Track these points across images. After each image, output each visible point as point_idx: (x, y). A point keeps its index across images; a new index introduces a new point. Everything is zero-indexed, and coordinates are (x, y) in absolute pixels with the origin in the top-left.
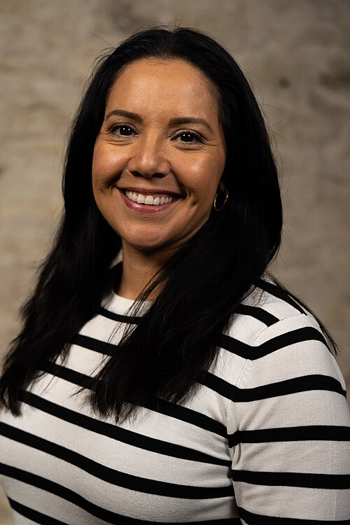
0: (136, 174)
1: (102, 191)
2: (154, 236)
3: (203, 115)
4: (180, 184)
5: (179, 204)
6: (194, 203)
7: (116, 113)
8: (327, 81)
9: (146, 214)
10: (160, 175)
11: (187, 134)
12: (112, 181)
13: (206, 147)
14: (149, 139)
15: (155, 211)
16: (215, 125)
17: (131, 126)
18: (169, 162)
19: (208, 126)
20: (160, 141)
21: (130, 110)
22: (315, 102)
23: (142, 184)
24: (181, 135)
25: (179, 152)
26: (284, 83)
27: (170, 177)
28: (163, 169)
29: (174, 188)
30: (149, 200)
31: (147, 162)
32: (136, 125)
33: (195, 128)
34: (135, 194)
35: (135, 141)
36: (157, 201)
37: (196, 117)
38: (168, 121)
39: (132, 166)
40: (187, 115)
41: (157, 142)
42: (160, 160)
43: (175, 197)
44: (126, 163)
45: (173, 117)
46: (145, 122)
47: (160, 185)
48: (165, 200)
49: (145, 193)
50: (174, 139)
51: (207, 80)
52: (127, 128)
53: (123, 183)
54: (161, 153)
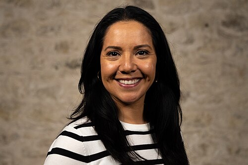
0: (124, 72)
1: (108, 81)
2: (134, 97)
3: (146, 43)
4: (143, 73)
5: (143, 81)
6: (149, 81)
7: (109, 47)
9: (128, 89)
10: (134, 71)
11: (141, 52)
12: (113, 76)
13: (150, 56)
14: (126, 56)
15: (132, 87)
16: (152, 46)
17: (116, 52)
18: (136, 65)
19: (150, 47)
20: (131, 57)
21: (116, 46)
23: (125, 76)
24: (139, 53)
25: (139, 60)
27: (138, 71)
28: (135, 68)
29: (140, 76)
30: (130, 82)
31: (127, 66)
32: (120, 51)
33: (144, 48)
34: (123, 81)
35: (120, 58)
36: (133, 82)
37: (144, 44)
38: (133, 48)
39: (121, 69)
40: (140, 44)
42: (133, 65)
43: (140, 79)
44: (118, 68)
45: (134, 46)
46: (123, 49)
47: (133, 75)
48: (137, 81)
49: (128, 80)
50: (137, 54)
51: (145, 27)
53: (117, 77)
54: (133, 62)
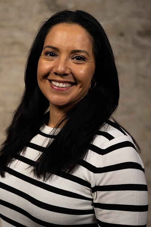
0: (56, 74)
1: (41, 80)
2: (63, 101)
3: (86, 49)
4: (75, 78)
5: (74, 87)
6: (81, 87)
7: (48, 47)
8: (140, 34)
9: (59, 91)
10: (66, 75)
11: (78, 57)
12: (46, 76)
13: (87, 63)
14: (62, 59)
15: (64, 90)
16: (91, 53)
17: (54, 53)
18: (70, 69)
19: (88, 54)
20: (66, 60)
21: (54, 46)
22: (135, 43)
23: (58, 78)
24: (76, 57)
25: (75, 64)
26: (122, 35)
27: (70, 75)
28: (68, 72)
29: (72, 80)
30: (61, 85)
31: (61, 69)
32: (57, 52)
33: (82, 54)
34: (55, 82)
35: (56, 59)
36: (64, 85)
37: (83, 49)
38: (70, 51)
39: (54, 70)
40: (79, 49)
41: (65, 60)
42: (66, 68)
43: (72, 84)
44: (52, 69)
45: (72, 49)
46: (60, 51)
47: (66, 79)
48: (68, 85)
49: (60, 82)
50: (73, 59)
51: (88, 34)
52: (52, 53)
53: (50, 77)
54: (67, 65)
